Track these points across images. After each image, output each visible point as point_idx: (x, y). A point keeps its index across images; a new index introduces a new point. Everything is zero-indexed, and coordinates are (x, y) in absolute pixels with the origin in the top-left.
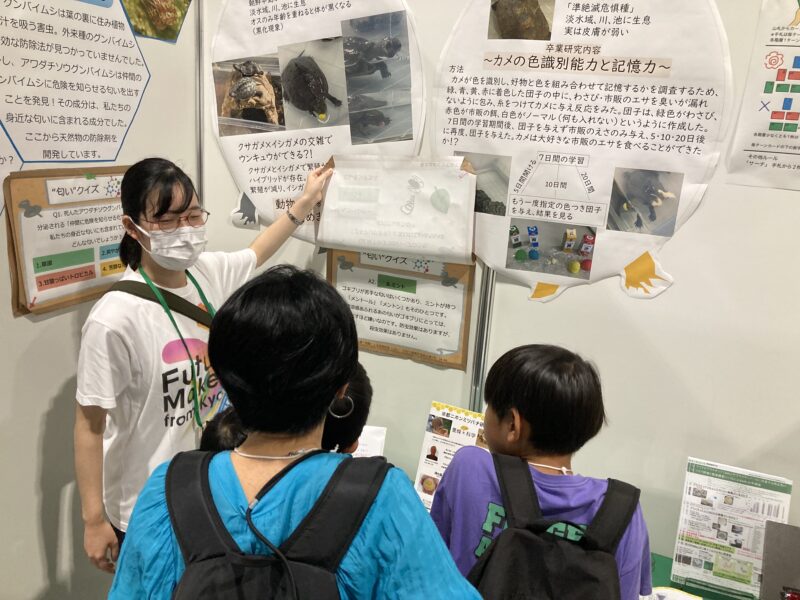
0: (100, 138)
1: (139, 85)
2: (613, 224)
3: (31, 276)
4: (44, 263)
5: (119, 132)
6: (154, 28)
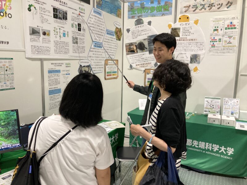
1: (117, 47)
2: (191, 63)
3: (106, 74)
4: (108, 73)
5: (115, 54)
6: (118, 39)
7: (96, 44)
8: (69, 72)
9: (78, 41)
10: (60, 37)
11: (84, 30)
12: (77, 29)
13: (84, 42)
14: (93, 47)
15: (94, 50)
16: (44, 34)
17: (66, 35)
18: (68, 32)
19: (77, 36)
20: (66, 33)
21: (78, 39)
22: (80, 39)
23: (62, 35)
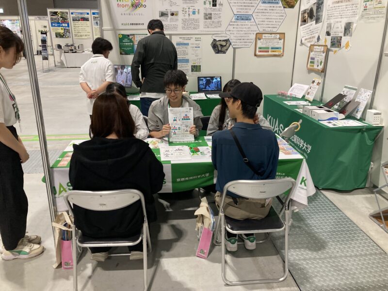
0: (274, 27)
1: (284, 18)
3: (258, 50)
4: (260, 48)
5: (278, 27)
6: (288, 6)
7: (238, 17)
8: (199, 46)
9: (213, 16)
10: (189, 15)
11: (221, 5)
12: (212, 5)
13: (220, 17)
14: (233, 20)
15: (235, 23)
16: (172, 14)
17: (197, 13)
18: (199, 10)
19: (211, 12)
20: (197, 10)
21: (213, 14)
22: (215, 14)
23: (191, 13)
